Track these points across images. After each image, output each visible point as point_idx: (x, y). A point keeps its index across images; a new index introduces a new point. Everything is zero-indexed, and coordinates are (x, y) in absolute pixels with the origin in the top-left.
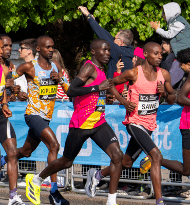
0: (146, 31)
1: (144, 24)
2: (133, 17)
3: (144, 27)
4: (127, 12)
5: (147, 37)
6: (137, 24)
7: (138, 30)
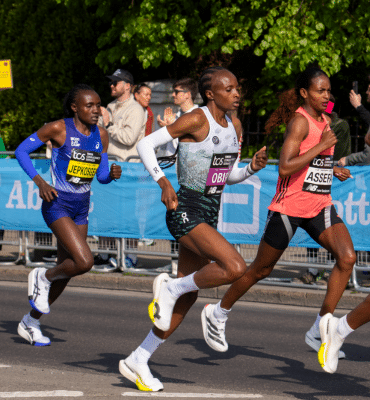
0: (331, 65)
1: (327, 56)
2: (315, 47)
3: (328, 60)
4: (304, 42)
5: (331, 72)
6: (319, 56)
7: (320, 64)
